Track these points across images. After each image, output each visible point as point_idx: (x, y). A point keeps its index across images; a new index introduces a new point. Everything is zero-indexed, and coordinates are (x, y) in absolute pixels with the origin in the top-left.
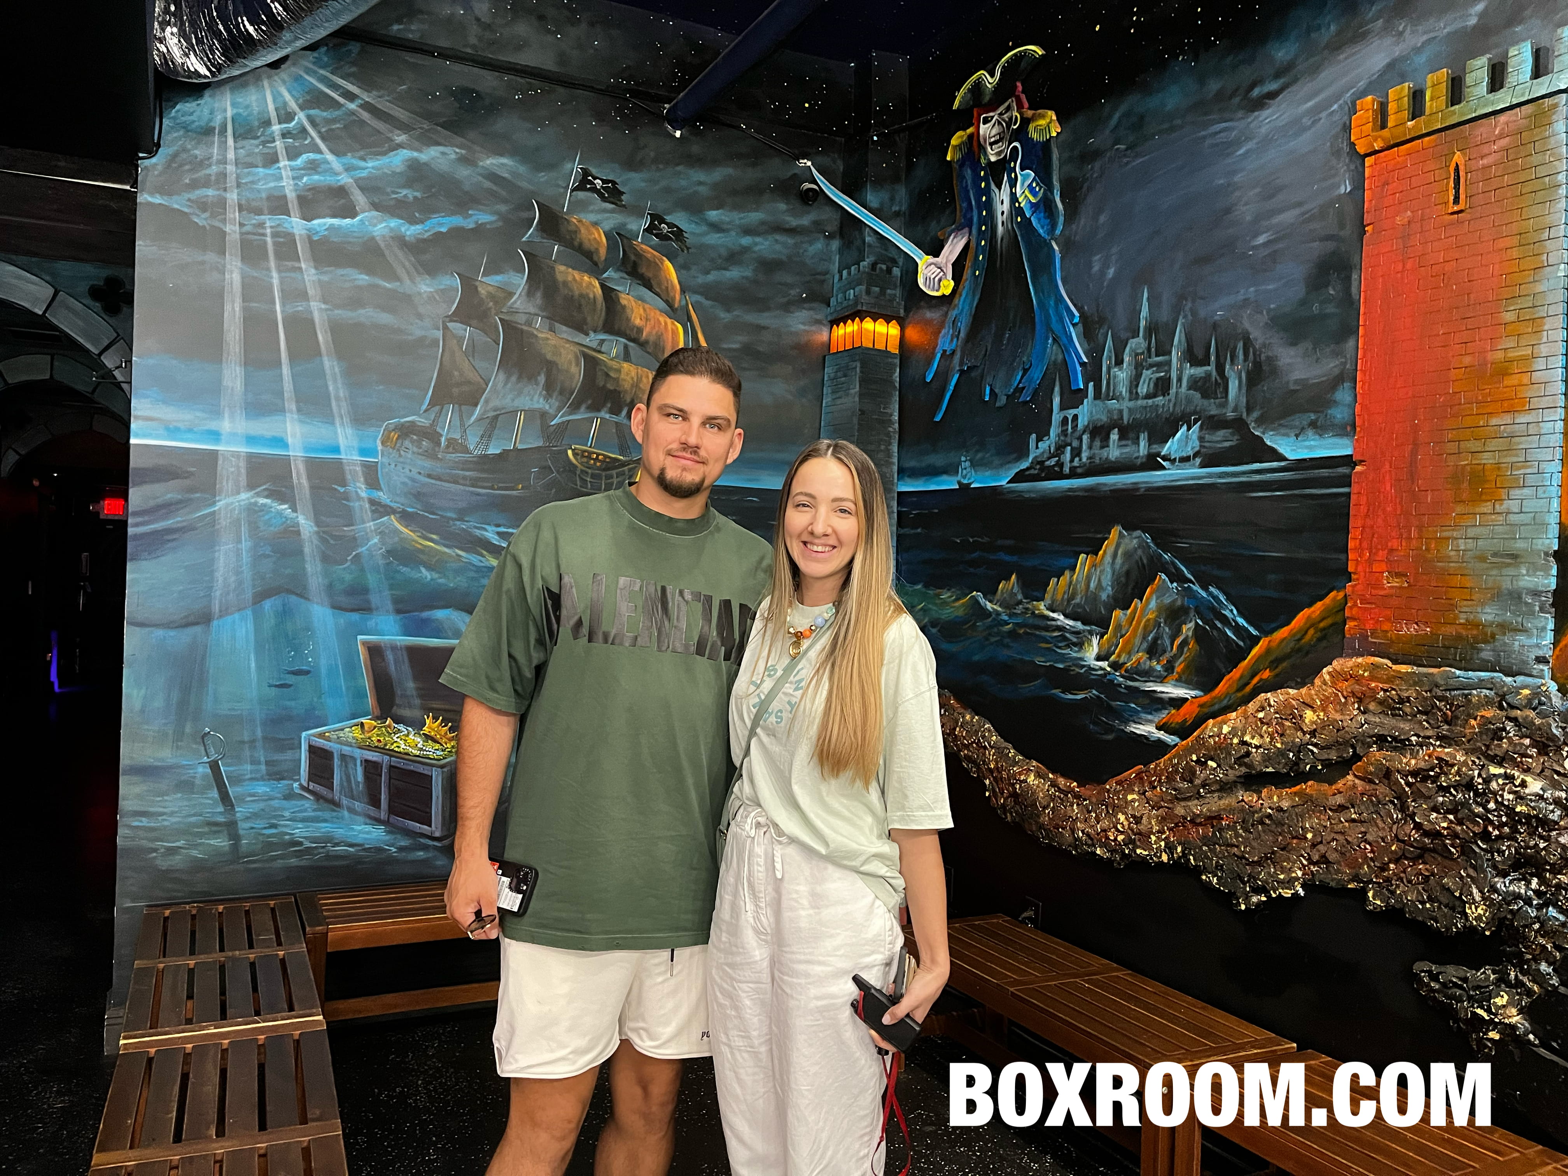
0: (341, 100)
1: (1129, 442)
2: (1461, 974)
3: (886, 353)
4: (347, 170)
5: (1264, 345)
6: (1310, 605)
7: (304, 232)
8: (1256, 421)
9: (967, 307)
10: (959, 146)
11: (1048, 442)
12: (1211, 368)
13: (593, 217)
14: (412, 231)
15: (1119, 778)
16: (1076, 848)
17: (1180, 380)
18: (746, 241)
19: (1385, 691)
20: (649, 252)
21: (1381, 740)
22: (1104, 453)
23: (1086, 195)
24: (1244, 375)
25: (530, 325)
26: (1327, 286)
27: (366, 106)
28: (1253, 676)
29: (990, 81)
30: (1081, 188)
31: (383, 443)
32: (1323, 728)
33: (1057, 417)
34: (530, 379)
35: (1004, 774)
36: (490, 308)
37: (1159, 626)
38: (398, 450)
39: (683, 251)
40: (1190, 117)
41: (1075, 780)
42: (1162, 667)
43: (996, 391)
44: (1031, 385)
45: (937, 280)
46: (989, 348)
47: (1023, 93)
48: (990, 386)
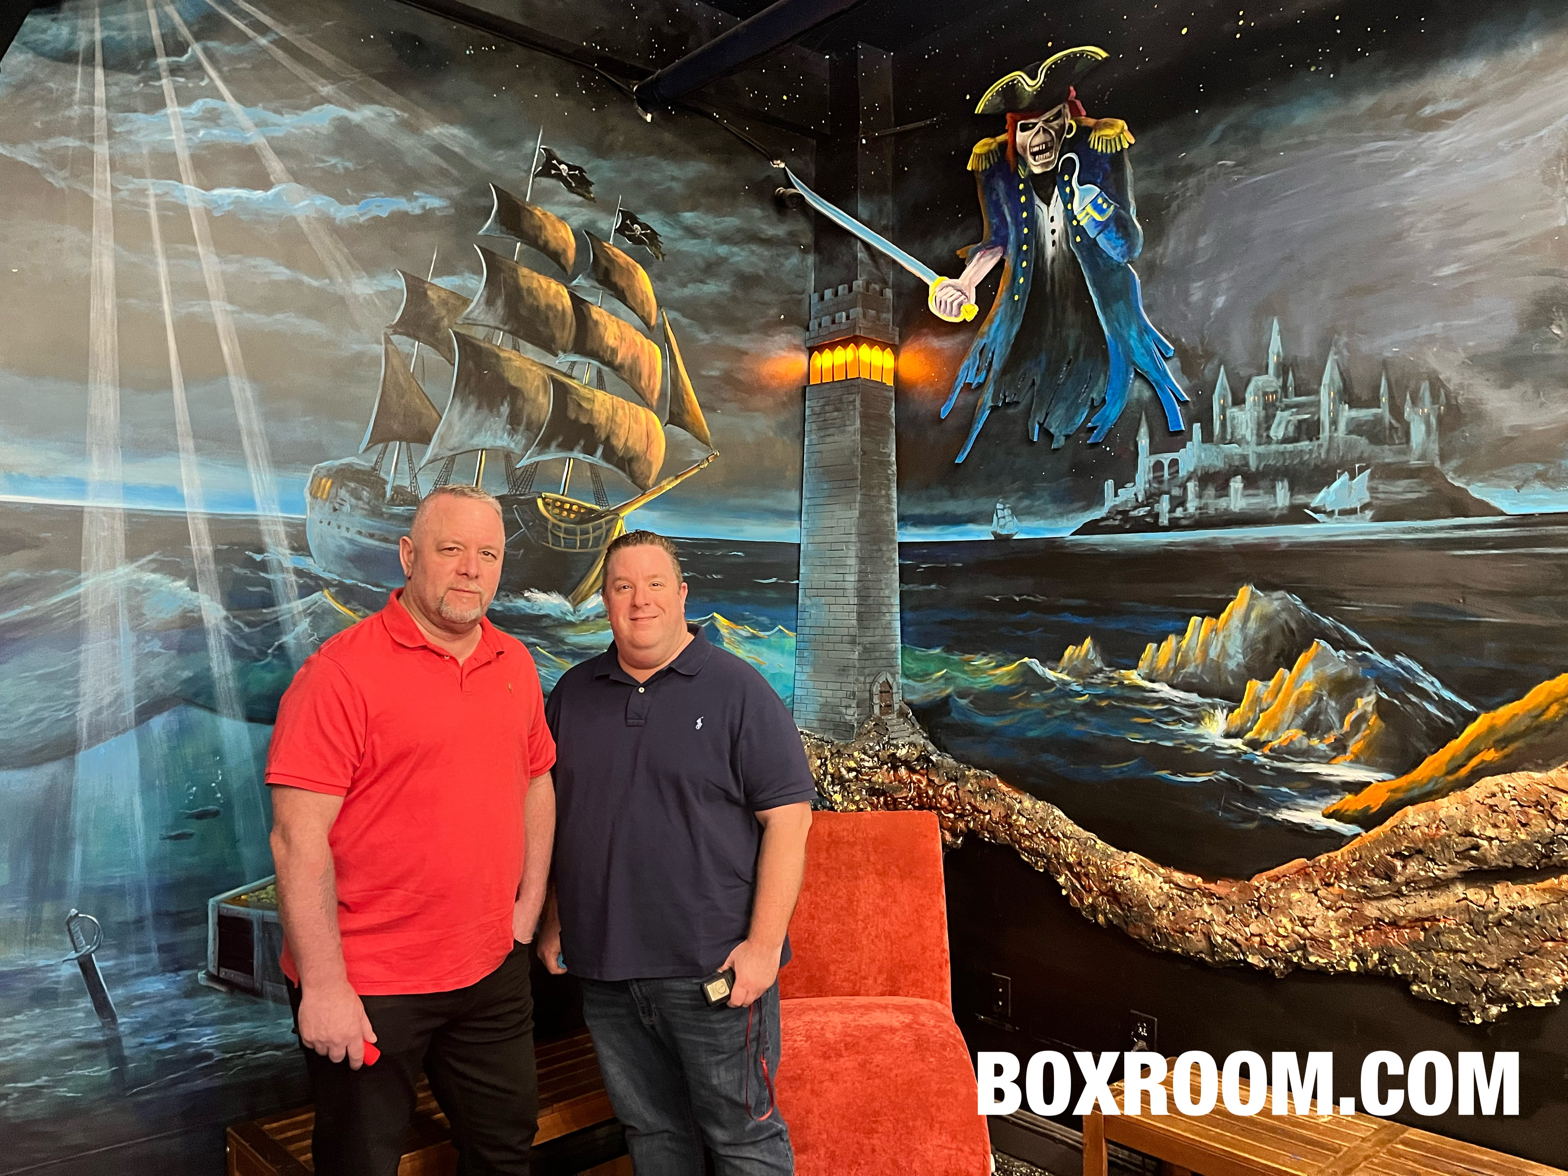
0: (250, 32)
1: (1261, 492)
3: (882, 385)
4: (257, 125)
5: (1461, 386)
6: (1552, 677)
7: (200, 205)
8: (1455, 470)
9: (1001, 338)
10: (986, 155)
11: (1133, 489)
12: (1383, 411)
13: (560, 210)
14: (344, 213)
15: (1272, 873)
16: (1213, 954)
17: (1334, 422)
18: (722, 250)
20: (623, 258)
22: (1222, 503)
24: (1433, 420)
25: (490, 341)
27: (282, 44)
28: (1471, 757)
29: (1029, 85)
30: (1168, 207)
31: (312, 494)
33: (1145, 461)
34: (491, 411)
35: (1092, 870)
36: (442, 318)
37: (1321, 699)
38: (331, 502)
39: (657, 258)
40: (1328, 134)
41: (1198, 875)
42: (1328, 745)
43: (1052, 430)
44: (1103, 426)
45: (955, 304)
46: (1038, 382)
47: (1076, 98)
48: (1041, 425)
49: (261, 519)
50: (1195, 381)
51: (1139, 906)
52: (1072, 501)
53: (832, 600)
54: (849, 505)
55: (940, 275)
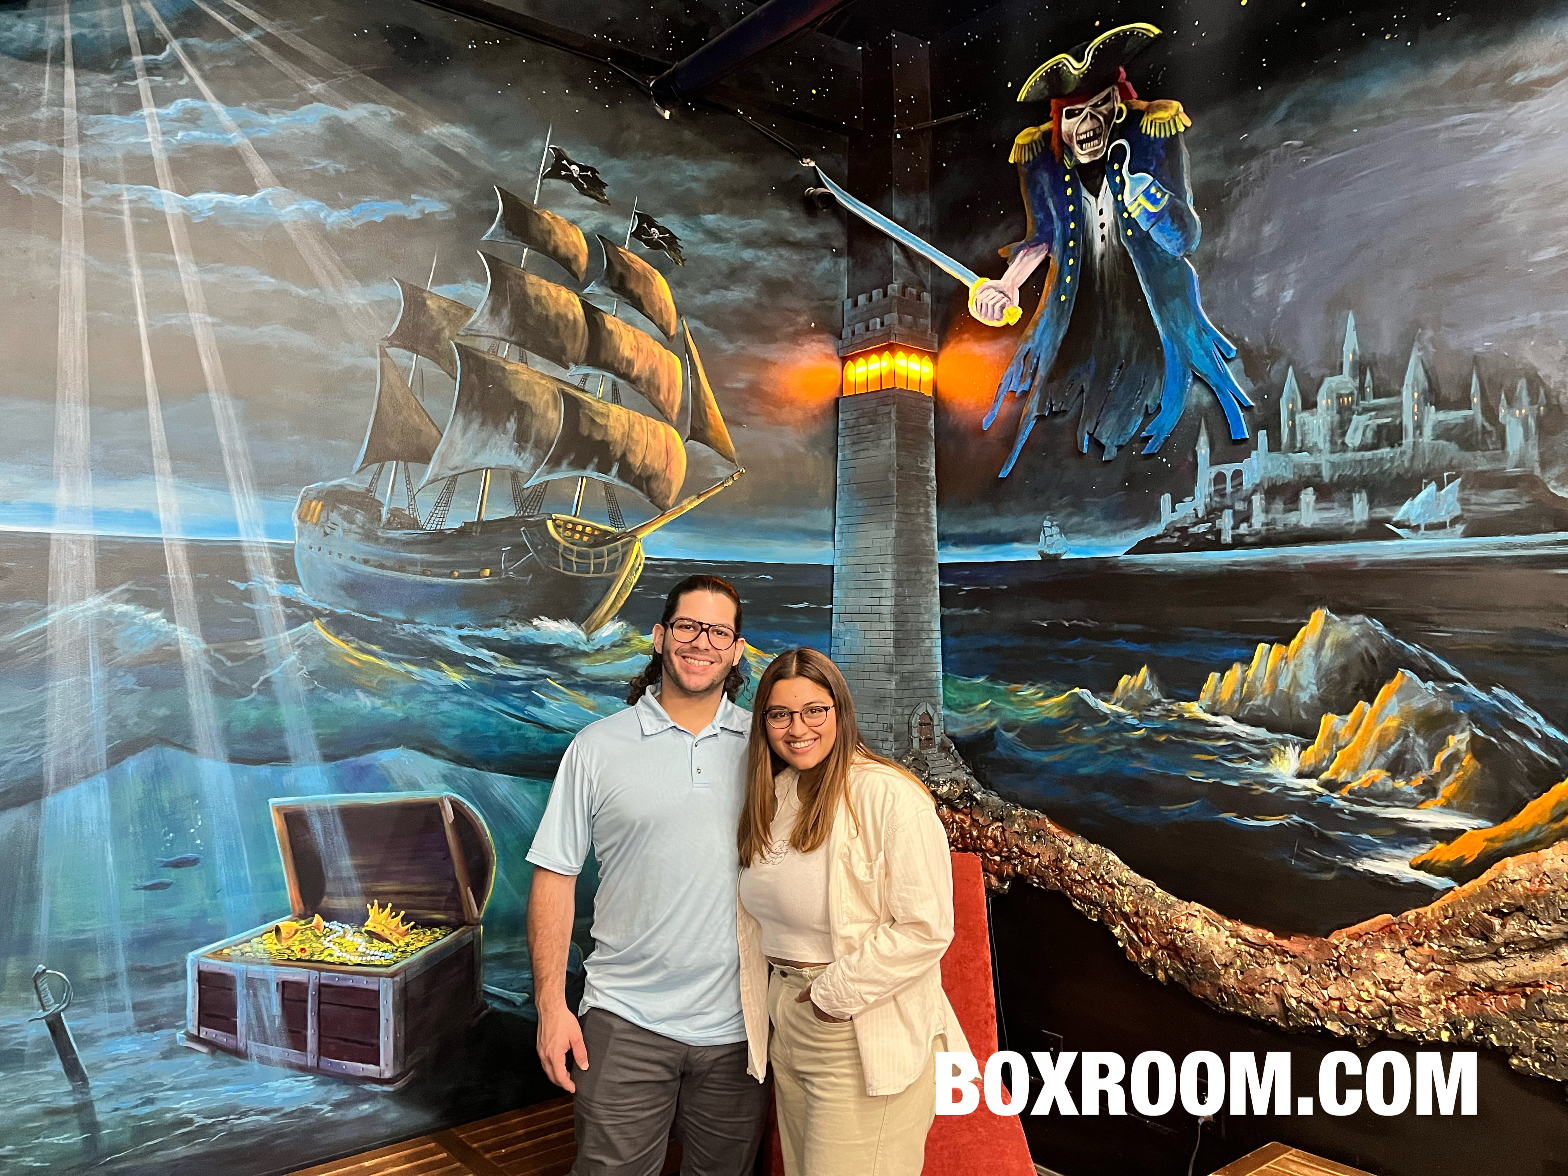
0: (231, 28)
1: (1336, 505)
3: (919, 395)
4: (241, 126)
5: (1563, 384)
7: (178, 211)
9: (1045, 341)
10: (1029, 147)
11: (1192, 504)
12: (1475, 412)
13: (571, 213)
14: (334, 218)
15: (1352, 930)
16: (1287, 1019)
17: (1419, 427)
18: (748, 254)
20: (639, 264)
22: (1292, 518)
23: (1237, 203)
24: (1532, 423)
25: (495, 354)
27: (267, 39)
29: (1076, 67)
30: (1229, 194)
31: (300, 517)
33: (1206, 473)
34: (496, 426)
35: (1150, 920)
36: (443, 329)
37: (1407, 736)
38: (323, 526)
39: (677, 262)
40: (1408, 107)
41: (1269, 931)
42: (1416, 788)
43: (1103, 441)
44: (1158, 435)
45: (997, 307)
46: (1087, 388)
47: (1127, 80)
48: (1091, 435)
49: (246, 544)
50: (1259, 385)
51: (1203, 963)
52: (1126, 518)
53: (866, 626)
54: (886, 523)
55: (980, 276)
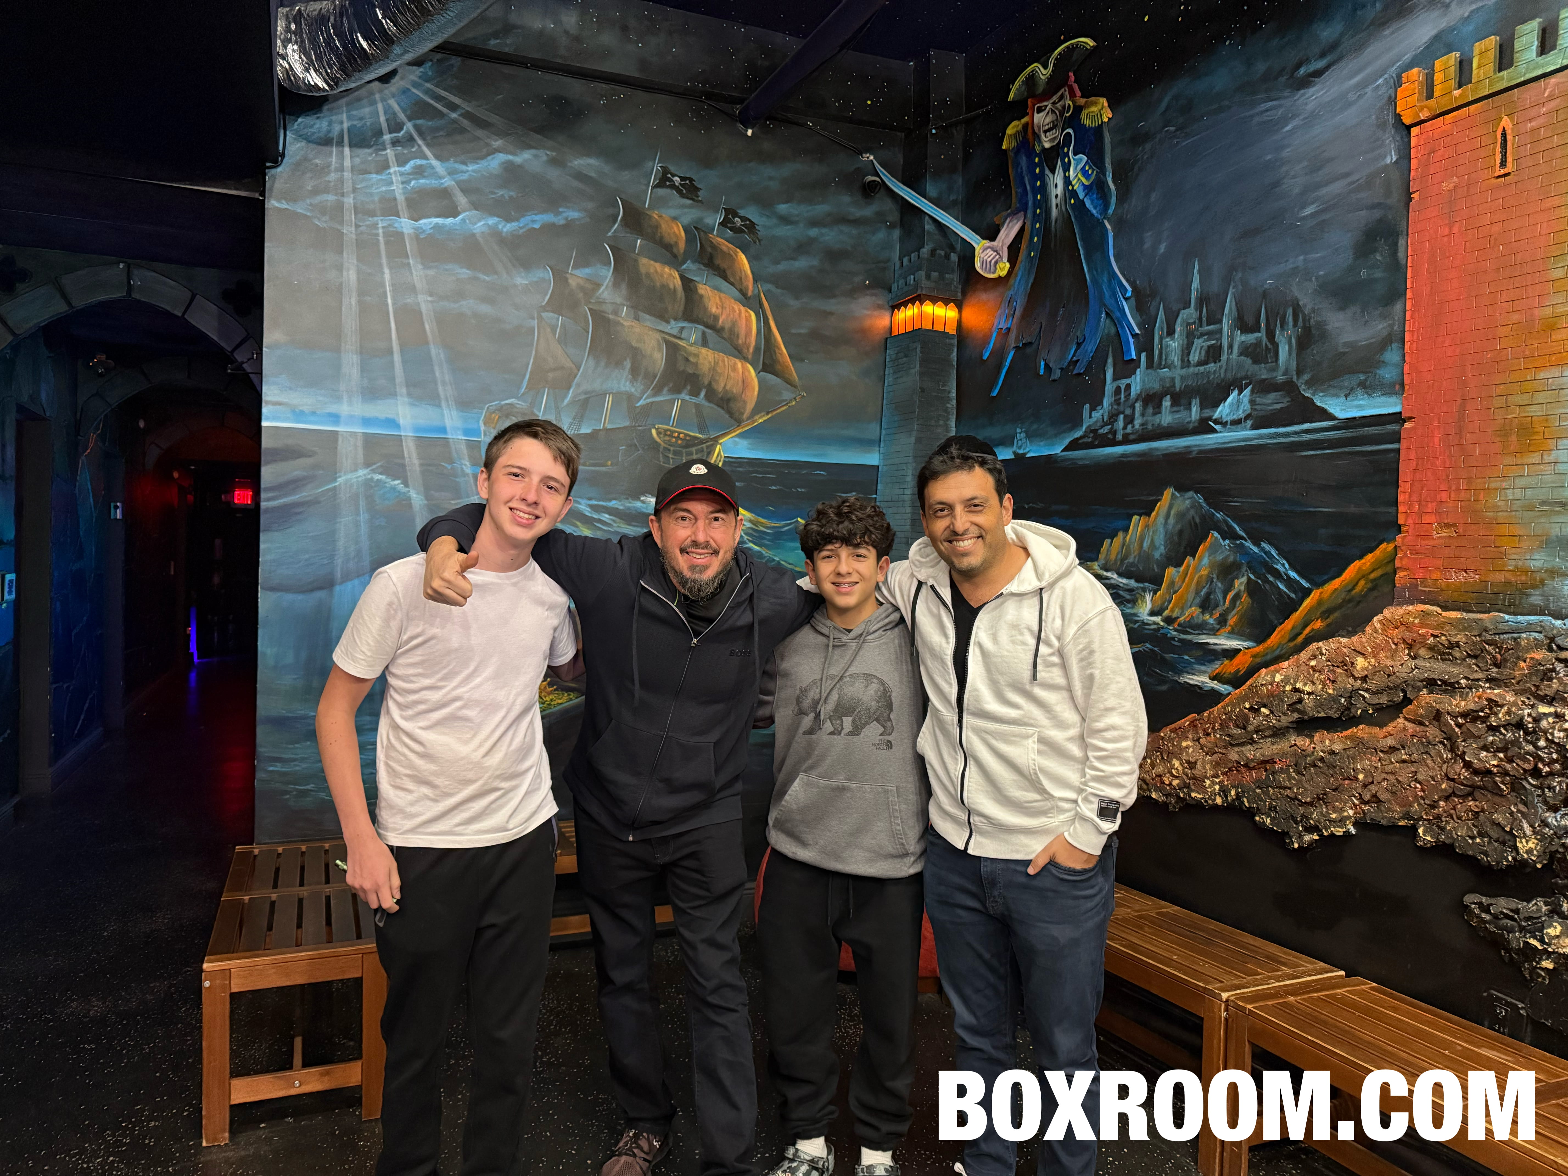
0: (445, 110)
1: (1182, 408)
2: (1513, 906)
3: (944, 334)
4: (450, 174)
5: (1313, 310)
7: (411, 232)
8: (1306, 383)
9: (1022, 289)
10: (1015, 136)
11: (1101, 411)
12: (1262, 335)
13: (673, 212)
14: (507, 228)
15: (1172, 725)
17: (1231, 347)
18: (813, 232)
19: (1435, 636)
20: (725, 245)
21: (1431, 684)
22: (1157, 420)
23: (1137, 175)
24: (1293, 341)
25: (616, 313)
26: (1375, 252)
27: (467, 115)
28: (1304, 627)
29: (1043, 73)
30: (1132, 170)
31: (485, 424)
32: (1374, 674)
33: (1110, 387)
34: (617, 365)
36: (580, 299)
37: (1212, 581)
39: (755, 243)
40: (1237, 98)
42: (1215, 620)
43: (1051, 365)
44: (1084, 359)
45: (993, 262)
46: (1043, 326)
47: (1075, 82)
48: (1045, 360)
49: (451, 440)
52: (1063, 424)
53: (895, 510)
54: (909, 433)
55: (984, 239)
